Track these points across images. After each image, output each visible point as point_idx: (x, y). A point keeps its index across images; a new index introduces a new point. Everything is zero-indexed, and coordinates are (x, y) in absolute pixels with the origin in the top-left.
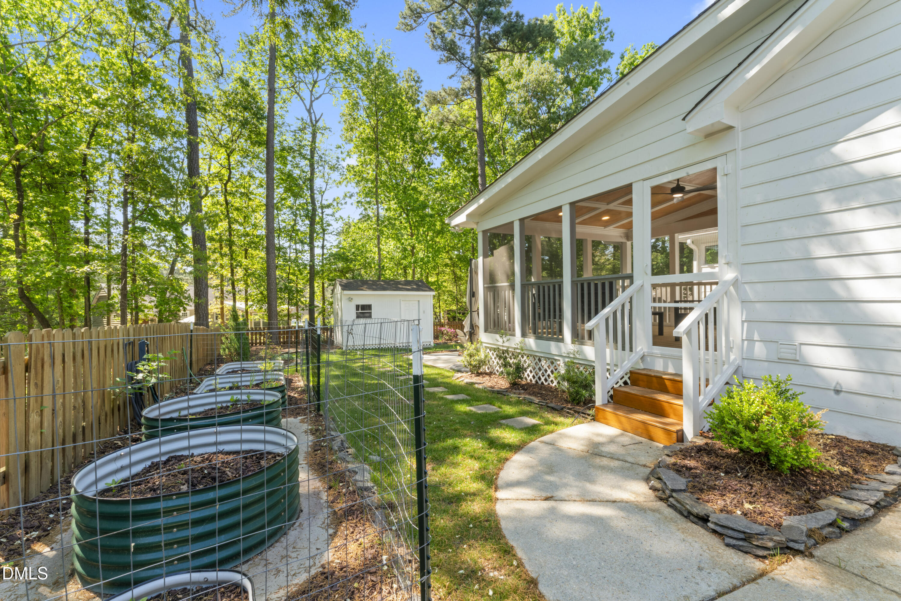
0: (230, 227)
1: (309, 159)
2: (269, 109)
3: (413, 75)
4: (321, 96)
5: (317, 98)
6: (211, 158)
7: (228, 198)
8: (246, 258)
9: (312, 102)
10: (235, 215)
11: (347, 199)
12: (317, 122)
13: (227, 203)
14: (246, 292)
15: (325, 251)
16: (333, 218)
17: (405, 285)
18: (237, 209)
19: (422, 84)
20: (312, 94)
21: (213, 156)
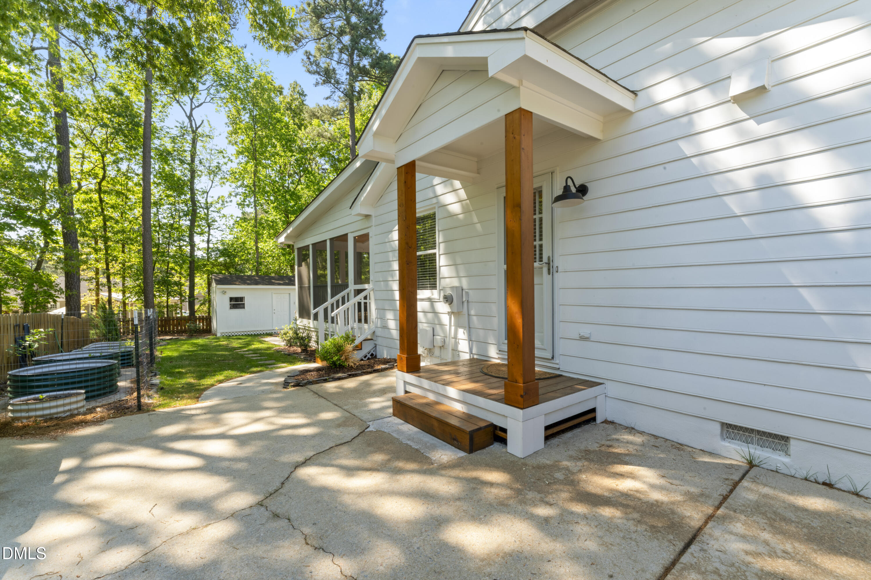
0: (105, 224)
1: (188, 164)
2: (145, 117)
3: (298, 88)
4: (201, 104)
5: (198, 106)
6: (83, 157)
7: (102, 196)
8: (123, 252)
9: (192, 110)
10: (109, 212)
11: (232, 198)
12: (197, 128)
13: (101, 201)
14: (123, 284)
15: (211, 246)
16: (218, 214)
17: (278, 280)
18: (113, 207)
19: (306, 98)
20: (192, 102)
21: (86, 154)
